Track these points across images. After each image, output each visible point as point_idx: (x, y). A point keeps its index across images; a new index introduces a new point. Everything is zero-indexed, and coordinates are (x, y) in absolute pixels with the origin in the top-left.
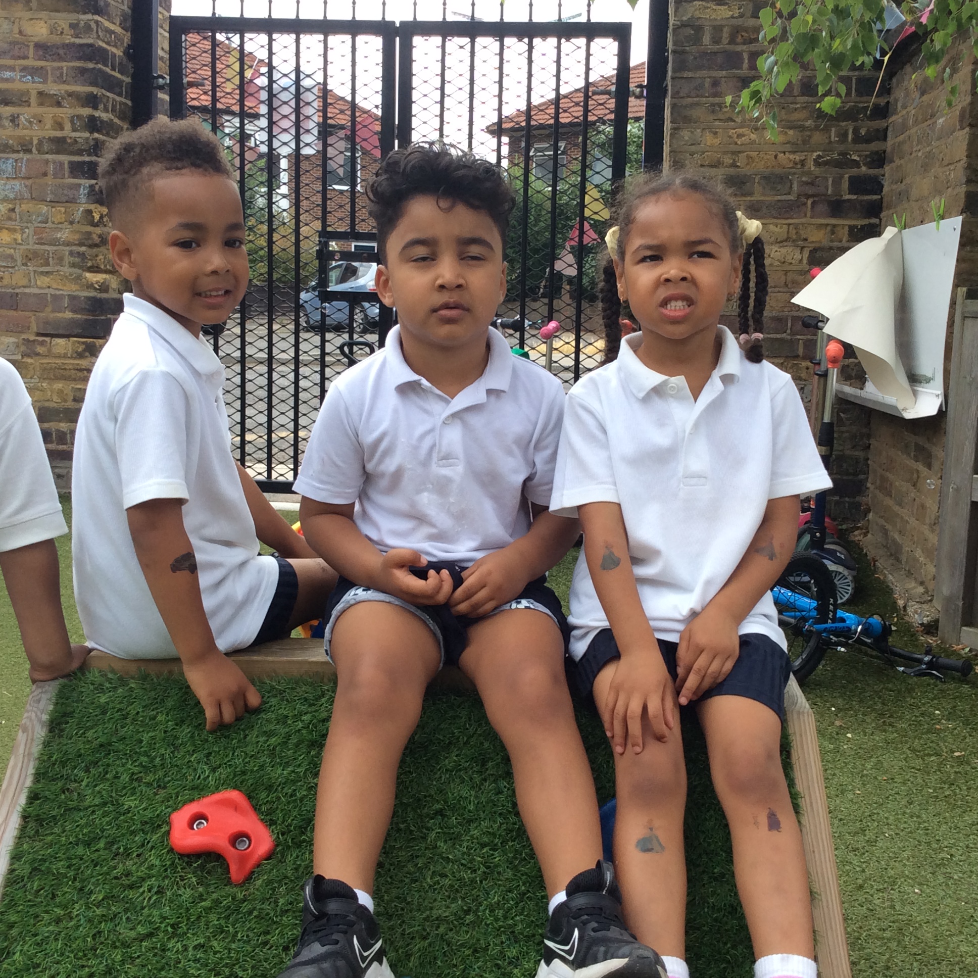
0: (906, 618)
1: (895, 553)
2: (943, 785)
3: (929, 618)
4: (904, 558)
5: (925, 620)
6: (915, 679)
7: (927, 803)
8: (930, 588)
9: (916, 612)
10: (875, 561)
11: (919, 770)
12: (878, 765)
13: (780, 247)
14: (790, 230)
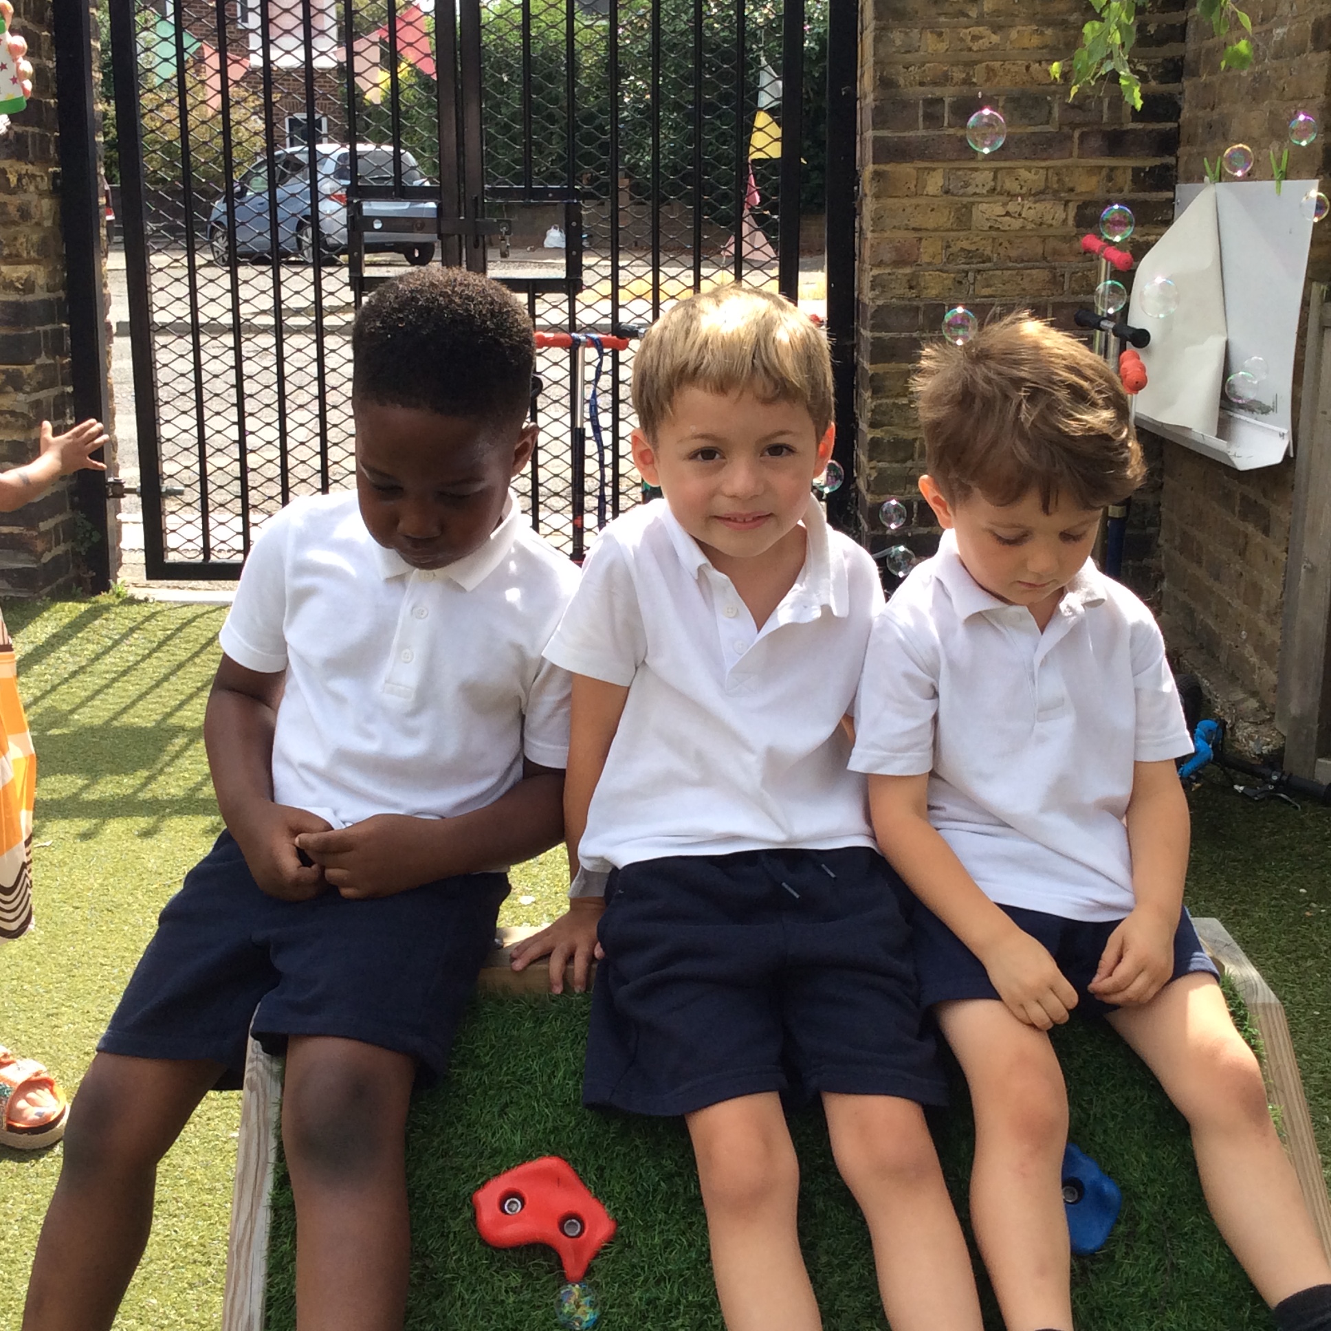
1: (1208, 645)
3: (1270, 747)
4: (1223, 655)
5: (1265, 750)
8: (1269, 702)
9: (1250, 737)
13: (1035, 202)
14: (1050, 176)
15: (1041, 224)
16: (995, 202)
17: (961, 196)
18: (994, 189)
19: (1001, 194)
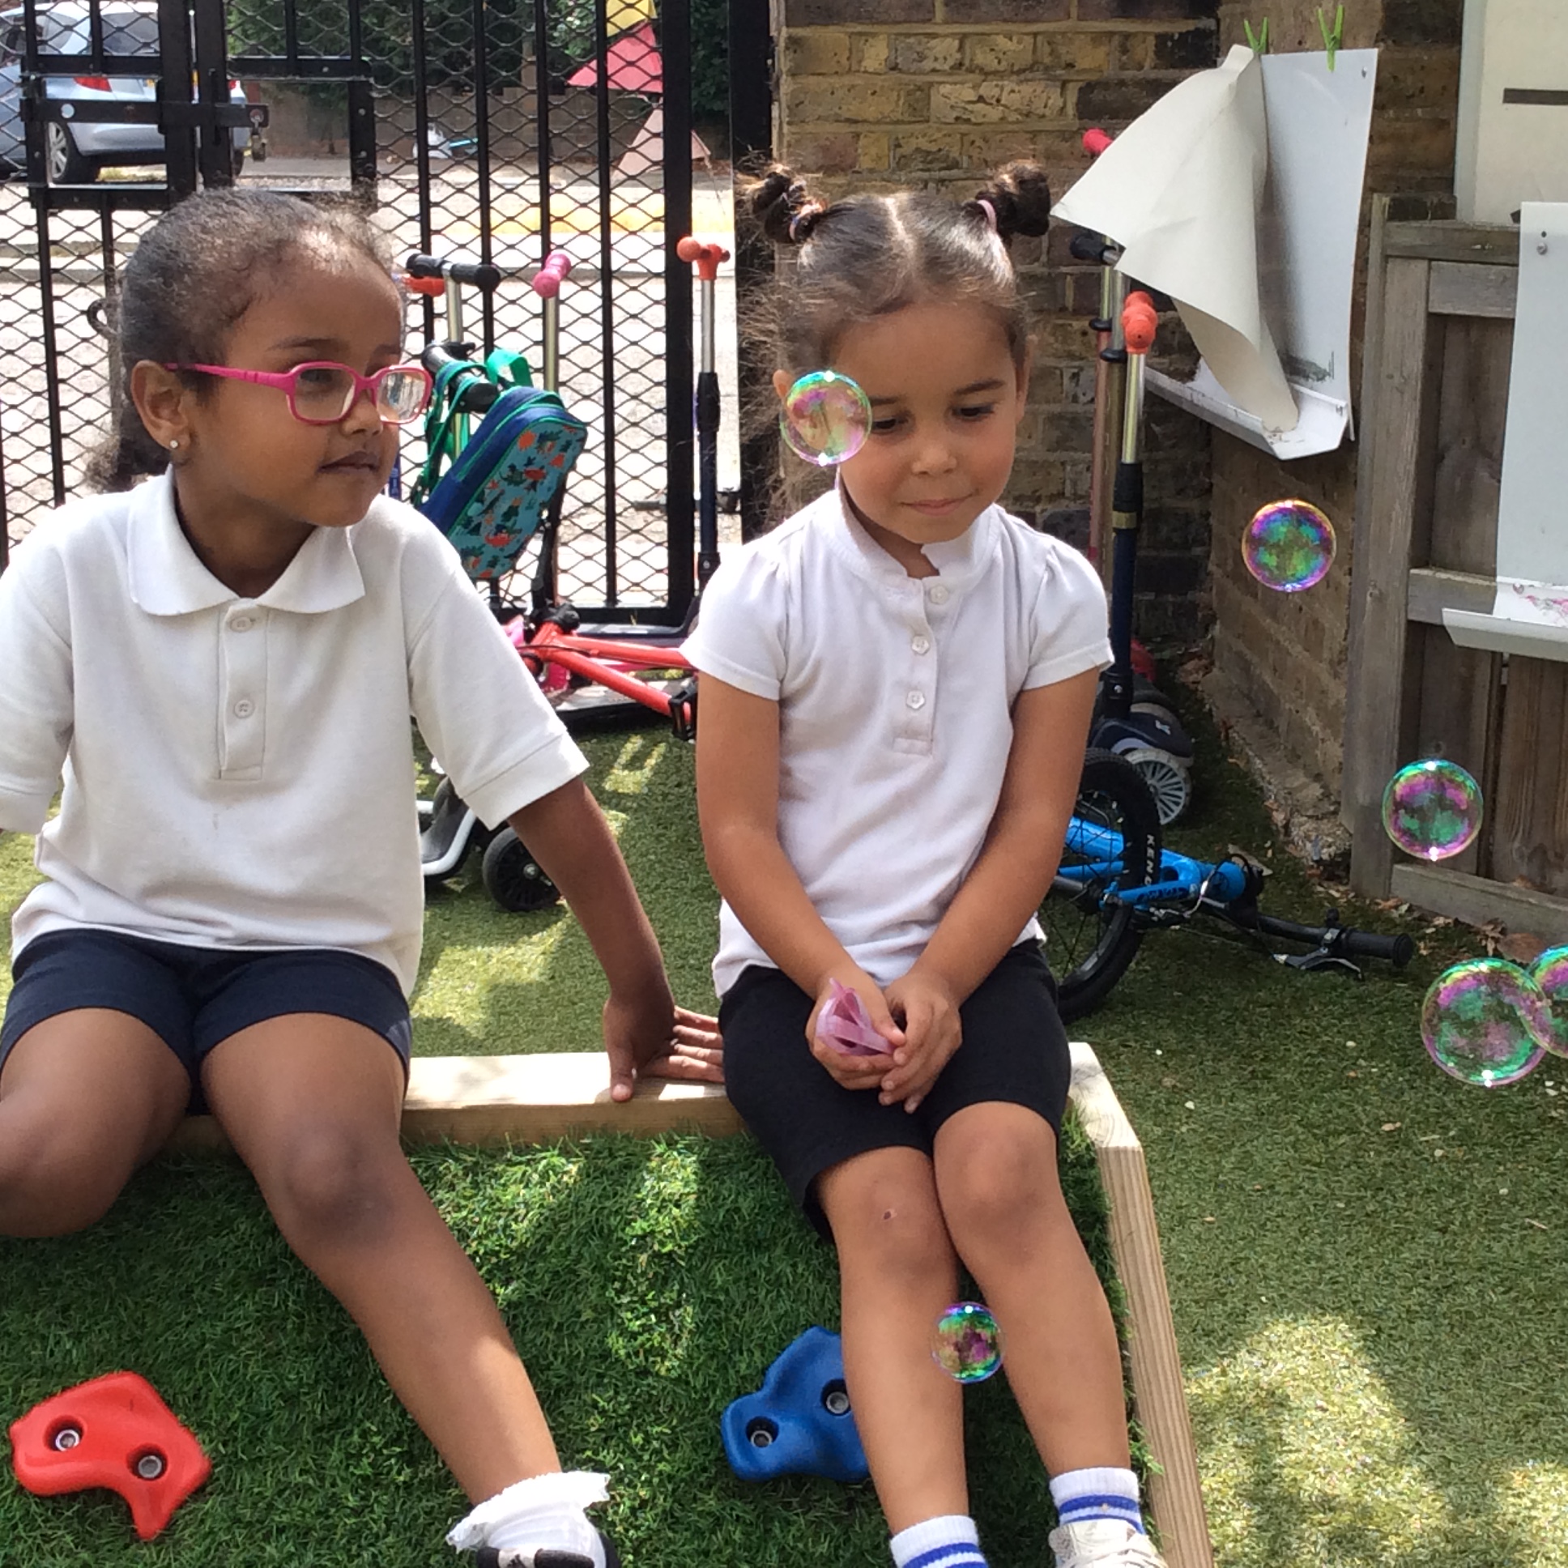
0: (1290, 849)
1: (1264, 712)
2: (1363, 1193)
3: (1332, 849)
4: (1282, 724)
5: (1325, 854)
6: (1309, 977)
7: (1336, 1230)
8: (1334, 787)
9: (1307, 837)
10: (1228, 729)
11: (1318, 1165)
12: (1245, 1163)
13: (1021, 82)
14: (1039, 44)
15: (1027, 115)
16: (962, 83)
17: (914, 73)
18: (961, 64)
19: (970, 71)
